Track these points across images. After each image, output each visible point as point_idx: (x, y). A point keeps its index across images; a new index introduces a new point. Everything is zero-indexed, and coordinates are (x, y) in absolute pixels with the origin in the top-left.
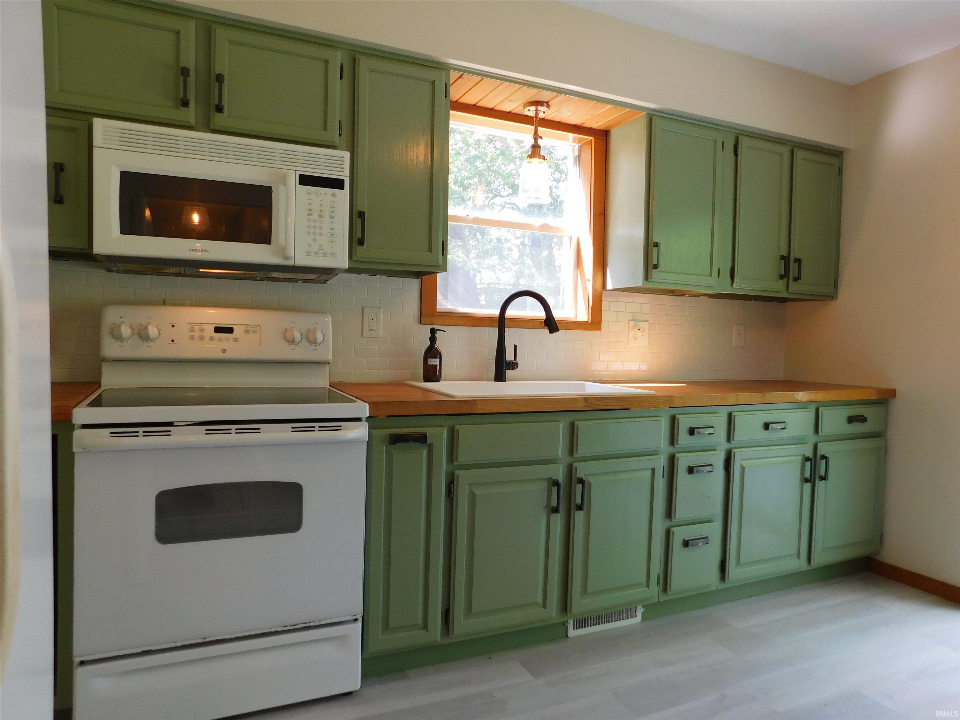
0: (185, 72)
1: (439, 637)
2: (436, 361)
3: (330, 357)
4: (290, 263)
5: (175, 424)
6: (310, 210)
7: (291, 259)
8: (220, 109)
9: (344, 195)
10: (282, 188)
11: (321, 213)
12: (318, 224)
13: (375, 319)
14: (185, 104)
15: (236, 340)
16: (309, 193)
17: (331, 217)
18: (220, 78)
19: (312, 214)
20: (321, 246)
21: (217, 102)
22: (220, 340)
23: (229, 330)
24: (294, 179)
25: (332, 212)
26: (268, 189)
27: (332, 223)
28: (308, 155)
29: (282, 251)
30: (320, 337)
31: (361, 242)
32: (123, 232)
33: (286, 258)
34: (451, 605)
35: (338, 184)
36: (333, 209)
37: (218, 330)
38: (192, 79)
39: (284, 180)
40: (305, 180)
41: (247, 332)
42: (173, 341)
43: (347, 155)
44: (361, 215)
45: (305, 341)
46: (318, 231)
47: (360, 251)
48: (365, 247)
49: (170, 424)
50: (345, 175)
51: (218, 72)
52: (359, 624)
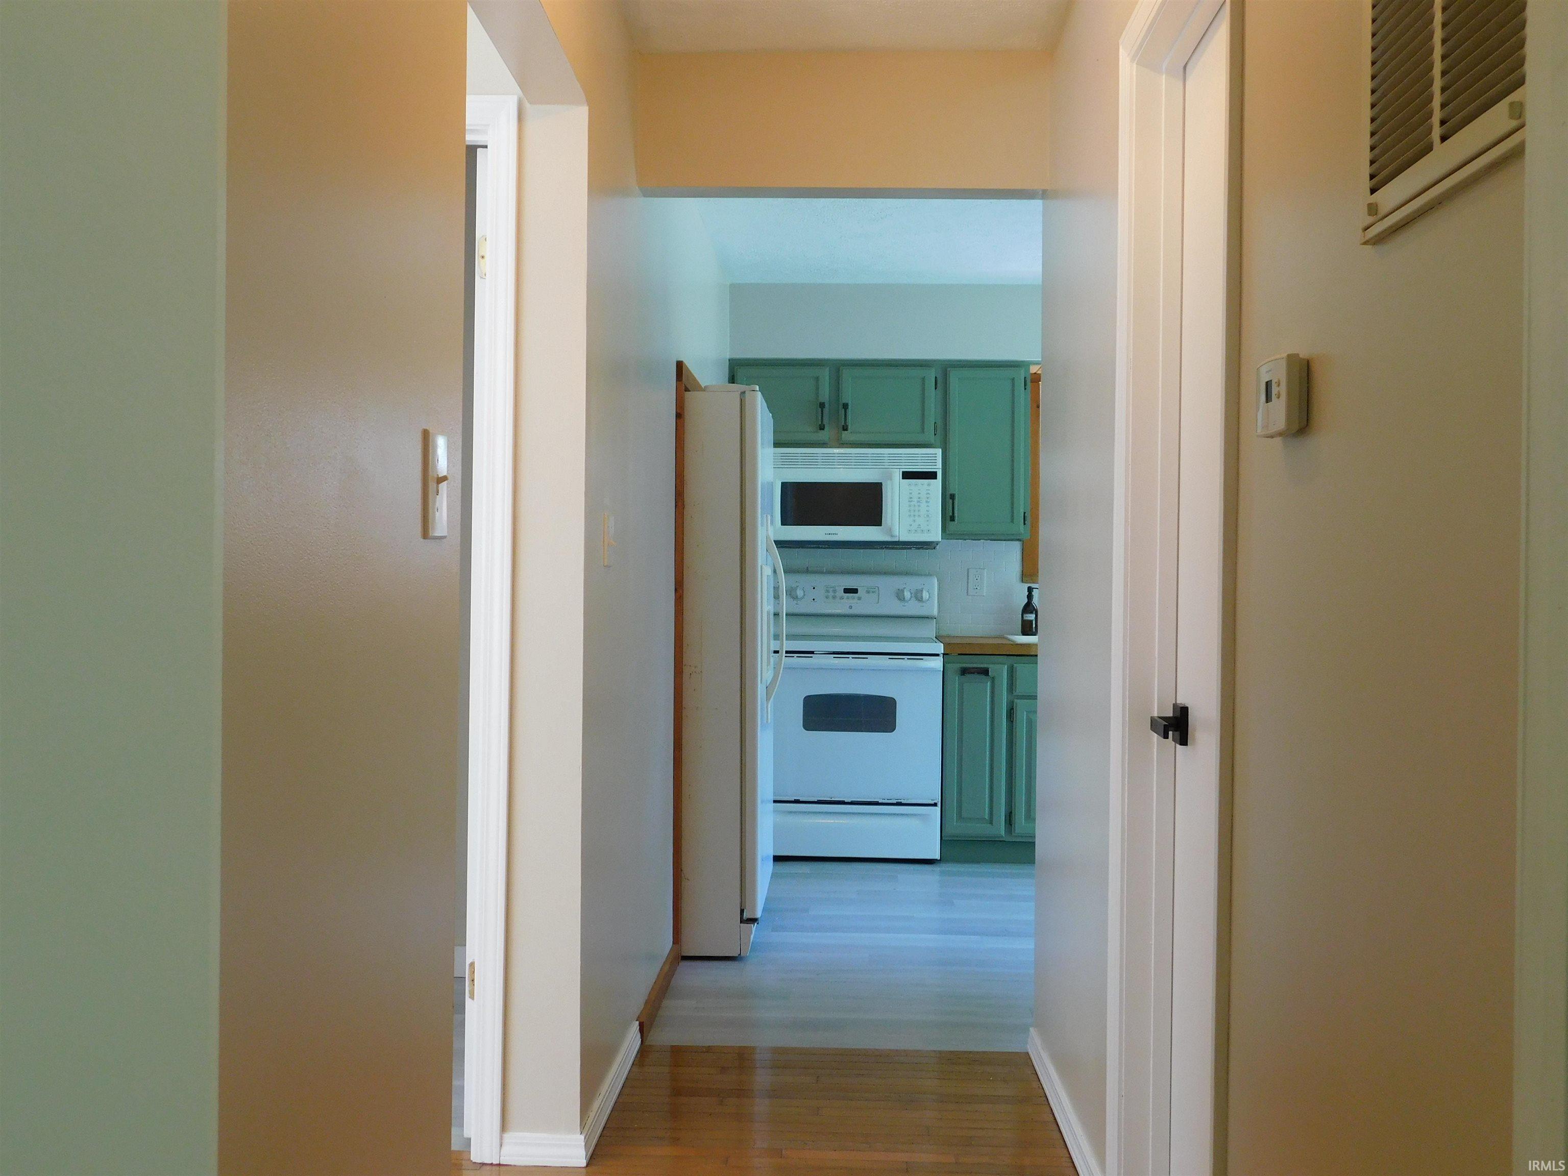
0: (822, 405)
1: (1003, 833)
2: (1031, 617)
3: (935, 612)
4: (896, 539)
5: (815, 652)
6: (911, 498)
7: (897, 536)
8: (845, 428)
9: (937, 484)
10: (889, 482)
11: (919, 500)
12: (917, 508)
13: (979, 579)
14: (822, 428)
15: (859, 599)
16: (910, 485)
17: (927, 502)
18: (845, 406)
19: (912, 501)
20: (920, 525)
21: (843, 424)
22: (848, 598)
23: (855, 591)
24: (898, 475)
25: (928, 498)
26: (881, 483)
27: (928, 506)
28: (908, 456)
29: (890, 531)
30: (925, 595)
31: (952, 519)
32: (782, 524)
33: (892, 536)
34: (1013, 809)
35: (932, 475)
36: (928, 496)
37: (847, 591)
38: (826, 410)
39: (890, 478)
40: (907, 475)
41: (868, 592)
42: (814, 599)
43: (939, 452)
44: (952, 497)
45: (913, 599)
46: (917, 513)
47: (952, 526)
48: (956, 523)
49: (812, 653)
50: (938, 468)
51: (844, 401)
52: (938, 809)
